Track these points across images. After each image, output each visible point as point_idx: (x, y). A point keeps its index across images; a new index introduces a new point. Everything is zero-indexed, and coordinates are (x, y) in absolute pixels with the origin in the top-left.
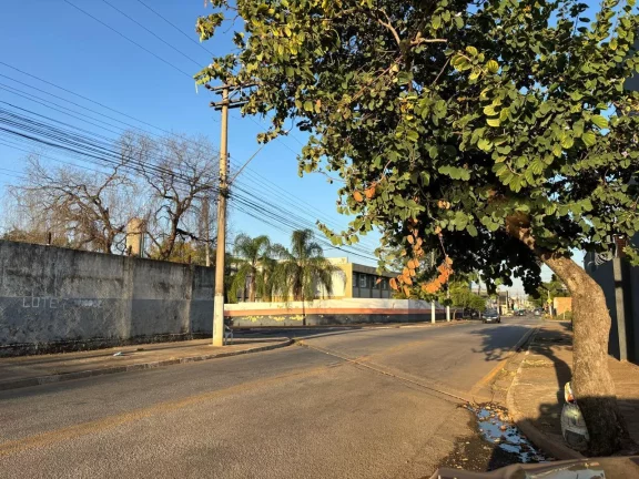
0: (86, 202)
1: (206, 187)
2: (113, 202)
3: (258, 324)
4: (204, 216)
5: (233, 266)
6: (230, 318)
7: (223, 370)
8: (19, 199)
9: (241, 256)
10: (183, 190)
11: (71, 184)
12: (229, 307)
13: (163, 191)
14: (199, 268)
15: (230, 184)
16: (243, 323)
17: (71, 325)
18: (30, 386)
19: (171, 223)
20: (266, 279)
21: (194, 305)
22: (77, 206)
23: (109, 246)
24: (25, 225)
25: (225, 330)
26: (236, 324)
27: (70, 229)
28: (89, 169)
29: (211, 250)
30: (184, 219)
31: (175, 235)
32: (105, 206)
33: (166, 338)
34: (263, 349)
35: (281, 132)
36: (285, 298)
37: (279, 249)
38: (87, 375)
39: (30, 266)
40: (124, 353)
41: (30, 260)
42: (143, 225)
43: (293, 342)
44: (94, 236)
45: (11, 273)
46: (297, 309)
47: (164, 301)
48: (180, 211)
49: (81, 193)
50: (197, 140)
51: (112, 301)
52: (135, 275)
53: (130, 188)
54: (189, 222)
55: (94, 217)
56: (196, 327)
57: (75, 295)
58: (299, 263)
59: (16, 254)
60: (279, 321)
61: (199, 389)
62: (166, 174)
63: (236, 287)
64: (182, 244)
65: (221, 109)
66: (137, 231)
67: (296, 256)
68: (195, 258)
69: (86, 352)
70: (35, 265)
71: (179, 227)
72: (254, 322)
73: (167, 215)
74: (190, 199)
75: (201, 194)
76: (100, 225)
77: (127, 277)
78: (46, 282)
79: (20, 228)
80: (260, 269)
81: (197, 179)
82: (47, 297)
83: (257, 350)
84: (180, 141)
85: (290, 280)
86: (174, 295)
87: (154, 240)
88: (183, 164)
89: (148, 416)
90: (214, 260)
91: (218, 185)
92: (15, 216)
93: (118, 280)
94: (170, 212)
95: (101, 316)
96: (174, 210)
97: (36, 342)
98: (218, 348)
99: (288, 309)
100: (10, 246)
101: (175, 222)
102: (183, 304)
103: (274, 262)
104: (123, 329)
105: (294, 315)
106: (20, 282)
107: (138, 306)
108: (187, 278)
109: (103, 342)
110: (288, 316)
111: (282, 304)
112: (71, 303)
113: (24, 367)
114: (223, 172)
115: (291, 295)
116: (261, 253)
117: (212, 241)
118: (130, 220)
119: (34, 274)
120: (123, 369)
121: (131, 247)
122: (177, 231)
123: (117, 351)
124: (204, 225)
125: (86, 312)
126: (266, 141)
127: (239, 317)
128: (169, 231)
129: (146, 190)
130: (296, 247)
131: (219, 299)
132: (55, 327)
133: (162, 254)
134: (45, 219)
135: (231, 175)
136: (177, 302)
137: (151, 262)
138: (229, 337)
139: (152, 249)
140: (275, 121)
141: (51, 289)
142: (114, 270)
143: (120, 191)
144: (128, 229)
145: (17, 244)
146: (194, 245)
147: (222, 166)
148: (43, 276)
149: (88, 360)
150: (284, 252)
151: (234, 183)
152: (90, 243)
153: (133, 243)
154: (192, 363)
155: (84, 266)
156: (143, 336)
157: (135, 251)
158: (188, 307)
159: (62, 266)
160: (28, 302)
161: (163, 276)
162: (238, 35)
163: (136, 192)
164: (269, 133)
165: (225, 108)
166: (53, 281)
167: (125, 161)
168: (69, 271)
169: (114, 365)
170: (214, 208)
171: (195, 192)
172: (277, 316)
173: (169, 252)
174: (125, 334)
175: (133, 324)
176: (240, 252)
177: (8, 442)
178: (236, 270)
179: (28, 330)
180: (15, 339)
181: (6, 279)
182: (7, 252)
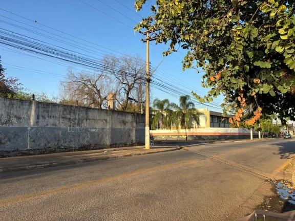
0: (90, 87)
1: (141, 78)
2: (102, 86)
3: (165, 139)
4: (140, 91)
5: (153, 113)
6: (153, 136)
7: (150, 159)
8: (65, 87)
9: (156, 108)
10: (130, 80)
11: (84, 79)
12: (153, 132)
13: (122, 81)
14: (138, 114)
15: (151, 76)
16: (158, 139)
17: (86, 139)
18: (71, 164)
19: (126, 94)
20: (168, 119)
21: (137, 131)
22: (87, 89)
23: (101, 105)
24: (68, 98)
25: (151, 142)
26: (155, 139)
27: (85, 99)
28: (91, 73)
29: (143, 106)
30: (132, 93)
31: (128, 100)
32: (98, 88)
33: (126, 145)
34: (168, 151)
35: (174, 51)
36: (177, 128)
37: (174, 105)
38: (94, 160)
39: (70, 115)
40: (108, 152)
41: (70, 112)
42: (114, 96)
43: (181, 148)
44: (94, 101)
45: (63, 118)
46: (183, 133)
47: (124, 129)
48: (130, 89)
49: (88, 83)
50: (136, 57)
51: (103, 129)
52: (112, 117)
53: (108, 80)
54: (133, 94)
55: (94, 93)
56: (138, 140)
57: (88, 126)
58: (183, 111)
59: (65, 110)
60: (175, 138)
61: (141, 168)
62: (123, 73)
63: (155, 123)
64: (131, 104)
65: (146, 42)
66: (112, 99)
67: (182, 108)
68: (137, 110)
69: (93, 151)
70: (72, 114)
71: (129, 96)
72: (163, 138)
73: (124, 91)
74: (134, 84)
75: (138, 81)
76: (96, 96)
77: (108, 119)
78: (76, 121)
79: (65, 99)
80: (165, 115)
81: (136, 74)
82: (77, 127)
83: (165, 151)
84: (129, 58)
85: (179, 119)
86: (128, 126)
87: (119, 103)
88: (130, 68)
89: (119, 178)
90: (144, 110)
91: (145, 76)
92: (63, 94)
93: (105, 120)
94: (125, 90)
95: (98, 135)
96: (127, 89)
97: (73, 146)
98: (147, 150)
99: (179, 133)
100: (62, 106)
101: (128, 94)
102: (132, 130)
103: (171, 111)
104: (108, 141)
105: (182, 136)
106: (66, 121)
107: (113, 130)
108: (133, 118)
109: (101, 147)
110: (179, 136)
111: (176, 131)
112: (87, 130)
113: (69, 157)
114: (147, 71)
115: (180, 126)
116: (165, 107)
117: (144, 102)
118: (109, 94)
119: (72, 118)
120: (108, 158)
121: (109, 106)
122: (129, 98)
123: (105, 151)
124: (140, 95)
125: (92, 133)
126: (167, 55)
127: (156, 136)
128: (125, 99)
129: (115, 80)
130: (182, 104)
131: (147, 128)
132: (81, 140)
133: (123, 108)
134: (75, 95)
135: (151, 72)
136: (130, 129)
137: (118, 112)
138: (152, 145)
139: (118, 106)
140: (171, 45)
141: (78, 124)
142: (103, 116)
143: (104, 81)
144: (108, 98)
145: (65, 105)
146: (136, 104)
147: (147, 69)
148: (75, 119)
149: (94, 154)
150: (175, 106)
151: (153, 75)
152: (93, 105)
153: (110, 104)
154: (137, 156)
155: (91, 114)
156: (116, 144)
157: (111, 107)
158: (134, 131)
159: (82, 114)
160: (70, 130)
161: (123, 118)
162: (153, 7)
163: (111, 82)
164: (168, 51)
165: (148, 41)
166: (79, 121)
167: (106, 68)
168: (85, 116)
169: (104, 156)
170: (144, 87)
171: (136, 80)
172: (174, 136)
173: (125, 107)
174: (108, 143)
175: (112, 139)
176: (156, 106)
177: (65, 187)
178: (154, 115)
179: (71, 141)
180: (66, 145)
181: (61, 120)
182: (61, 109)
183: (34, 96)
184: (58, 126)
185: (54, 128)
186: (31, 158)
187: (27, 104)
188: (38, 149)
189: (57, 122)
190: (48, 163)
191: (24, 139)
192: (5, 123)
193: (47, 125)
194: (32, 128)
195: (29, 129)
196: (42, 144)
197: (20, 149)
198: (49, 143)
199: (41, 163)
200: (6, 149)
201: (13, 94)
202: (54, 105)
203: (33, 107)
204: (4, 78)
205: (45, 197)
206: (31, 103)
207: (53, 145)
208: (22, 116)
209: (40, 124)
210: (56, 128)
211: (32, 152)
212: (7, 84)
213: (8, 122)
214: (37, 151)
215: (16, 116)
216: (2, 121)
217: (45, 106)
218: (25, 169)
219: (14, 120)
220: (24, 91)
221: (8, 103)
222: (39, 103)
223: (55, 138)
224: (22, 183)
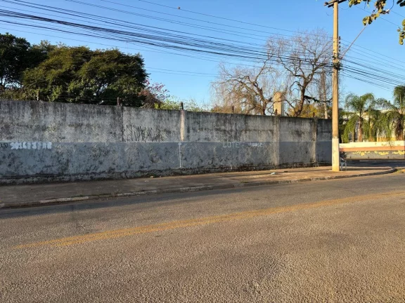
0: (249, 86)
1: (324, 65)
2: (265, 83)
3: (366, 157)
4: (323, 85)
5: (345, 117)
6: (344, 153)
7: (339, 187)
8: (217, 90)
9: (351, 110)
10: (307, 69)
11: (241, 77)
12: (343, 145)
13: (294, 72)
14: (320, 120)
15: (341, 59)
16: (354, 156)
17: (247, 157)
18: (229, 188)
19: (300, 92)
20: (371, 125)
21: (318, 144)
22: (244, 89)
23: (264, 110)
24: (221, 104)
25: (341, 161)
26: (348, 157)
27: (242, 103)
28: (250, 66)
29: (328, 107)
30: (309, 89)
31: (303, 100)
32: (260, 87)
33: (301, 165)
34: (371, 174)
35: (383, 12)
36: (388, 139)
37: (384, 102)
38: (257, 184)
39: (225, 125)
40: (276, 173)
41: (225, 122)
42: (283, 95)
43: (396, 170)
44: (255, 105)
45: (217, 130)
46: (399, 146)
47: (298, 142)
48: (306, 83)
49: (247, 81)
50: (316, 32)
51: (268, 143)
52: (280, 127)
53: (274, 74)
54: (312, 91)
55: (254, 94)
56: (321, 158)
57: (248, 140)
58: (400, 112)
59: (218, 120)
60: (383, 155)
61: (325, 197)
62: (296, 60)
63: (348, 132)
64: (308, 106)
65: (333, 5)
66: (280, 100)
67: (397, 106)
68: (317, 114)
69: (256, 172)
70: (227, 124)
71: (305, 94)
72: (363, 155)
73: (298, 87)
74: (312, 75)
75: (320, 70)
76: (258, 98)
77: (275, 128)
78: (233, 133)
79: (218, 105)
80: (366, 118)
81: (316, 60)
82: (234, 141)
83: (366, 175)
84: (304, 36)
85: (393, 125)
86: (305, 138)
87: (290, 105)
88: (307, 51)
89: (294, 210)
90: (330, 114)
91: (332, 61)
92: (215, 99)
93: (271, 131)
94: (299, 85)
95: (262, 151)
96: (302, 84)
97: (231, 166)
98: (334, 172)
99: (391, 147)
100: (215, 115)
101: (303, 91)
102: (311, 144)
103: (378, 113)
104: (275, 159)
105: (397, 151)
106: (221, 134)
107: (283, 146)
108: (313, 127)
109: (265, 167)
110: (391, 152)
111: (385, 143)
112: (246, 145)
113: (227, 178)
114: (335, 52)
115: (393, 136)
116: (366, 106)
117: (329, 102)
118: (275, 94)
119: (227, 129)
120: (277, 182)
121: (276, 110)
122: (305, 97)
123: (273, 172)
124: (322, 91)
125: (254, 149)
126: (370, 21)
127: (350, 152)
128: (299, 98)
129: (283, 73)
130: (398, 99)
131: (335, 141)
132: (240, 158)
133: (296, 113)
134: (230, 99)
135: (341, 53)
136: (307, 143)
137: (289, 118)
138: (344, 165)
139: (289, 110)
140: (378, 4)
141: (236, 138)
142: (268, 125)
143: (268, 76)
144: (274, 99)
145: (218, 114)
146: (316, 105)
147: (335, 48)
148: (231, 131)
149: (258, 176)
150: (386, 103)
151: (344, 57)
152: (253, 110)
153: (277, 107)
154: (319, 181)
155: (251, 124)
156: (287, 164)
157: (279, 112)
158: (314, 146)
159: (240, 124)
160: (226, 145)
161: (297, 127)
163: (278, 76)
164: (372, 15)
165: (335, 4)
166: (236, 134)
167: (270, 56)
168: (244, 127)
169: (271, 180)
170: (329, 79)
171: (316, 69)
172: (382, 152)
173: (300, 111)
174: (276, 163)
175: (281, 156)
176: (350, 107)
178: (347, 120)
179: (227, 159)
180: (221, 163)
181: (215, 133)
182: (214, 118)
183: (182, 104)
184: (212, 141)
185: (206, 145)
186: (184, 179)
187: (175, 115)
188: (191, 169)
189: (210, 136)
190: (202, 185)
191: (176, 157)
192: (156, 139)
193: (199, 139)
194: (183, 144)
195: (180, 144)
196: (195, 162)
197: (172, 168)
198: (202, 161)
199: (195, 184)
200: (159, 168)
201: (160, 103)
202: (205, 114)
203: (183, 118)
204: (149, 86)
205: (203, 224)
206: (179, 112)
207: (207, 163)
208: (172, 130)
209: (192, 139)
210: (209, 143)
211: (184, 172)
212: (153, 92)
213: (158, 137)
214: (190, 171)
215: (165, 130)
216: (152, 136)
217: (196, 116)
218: (179, 191)
219: (164, 135)
220: (170, 99)
221: (156, 115)
222: (188, 113)
223: (209, 155)
224: (178, 207)
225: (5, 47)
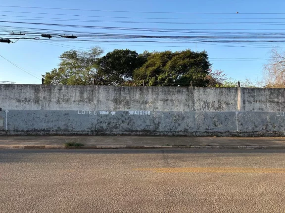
8: (269, 70)
24: (274, 81)
39: (278, 98)
41: (278, 95)
45: (270, 102)
59: (272, 93)
70: (280, 97)
79: (271, 82)
92: (268, 77)
100: (268, 90)
106: (274, 105)
113: (280, 142)
119: (280, 101)
134: (282, 77)
145: (271, 89)
148: (284, 102)
160: (279, 114)
179: (280, 126)
180: (275, 129)
181: (268, 104)
182: (267, 93)
184: (265, 111)
185: (261, 113)
186: (241, 140)
187: (233, 91)
188: (246, 132)
189: (264, 106)
190: (258, 146)
191: (233, 123)
192: (217, 109)
193: (253, 109)
194: (239, 113)
195: (237, 113)
196: (250, 128)
197: (231, 131)
198: (256, 127)
199: (250, 144)
200: (220, 131)
201: (220, 84)
202: (260, 89)
203: (239, 93)
204: (212, 72)
206: (236, 89)
207: (261, 129)
208: (230, 102)
209: (247, 109)
210: (263, 113)
211: (241, 135)
212: (214, 77)
213: (219, 107)
214: (246, 134)
215: (225, 102)
216: (215, 107)
217: (250, 92)
218: (237, 148)
219: (224, 106)
220: (228, 81)
221: (218, 91)
222: (244, 89)
223: (263, 122)
224: (238, 159)
225: (125, 57)
